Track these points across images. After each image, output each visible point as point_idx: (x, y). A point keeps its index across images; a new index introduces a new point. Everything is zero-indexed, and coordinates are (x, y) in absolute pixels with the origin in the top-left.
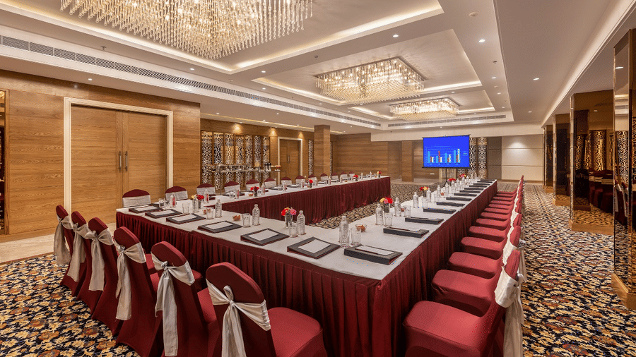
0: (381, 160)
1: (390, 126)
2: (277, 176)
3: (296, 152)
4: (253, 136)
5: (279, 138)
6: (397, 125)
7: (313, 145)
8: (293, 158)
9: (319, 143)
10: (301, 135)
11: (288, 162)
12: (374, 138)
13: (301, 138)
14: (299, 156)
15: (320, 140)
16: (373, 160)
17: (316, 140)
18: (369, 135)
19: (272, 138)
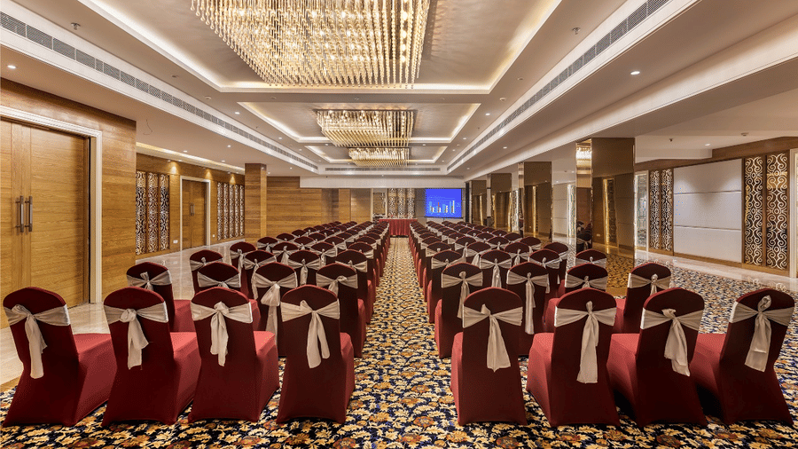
0: (314, 211)
1: (327, 169)
2: (179, 237)
3: (201, 200)
4: (147, 174)
5: (182, 177)
6: (339, 169)
7: (244, 190)
8: (197, 209)
9: (253, 188)
10: (209, 174)
11: (191, 214)
12: (304, 184)
13: (208, 179)
14: (205, 205)
15: (255, 184)
16: (302, 211)
17: (247, 184)
18: (297, 179)
19: (173, 178)
